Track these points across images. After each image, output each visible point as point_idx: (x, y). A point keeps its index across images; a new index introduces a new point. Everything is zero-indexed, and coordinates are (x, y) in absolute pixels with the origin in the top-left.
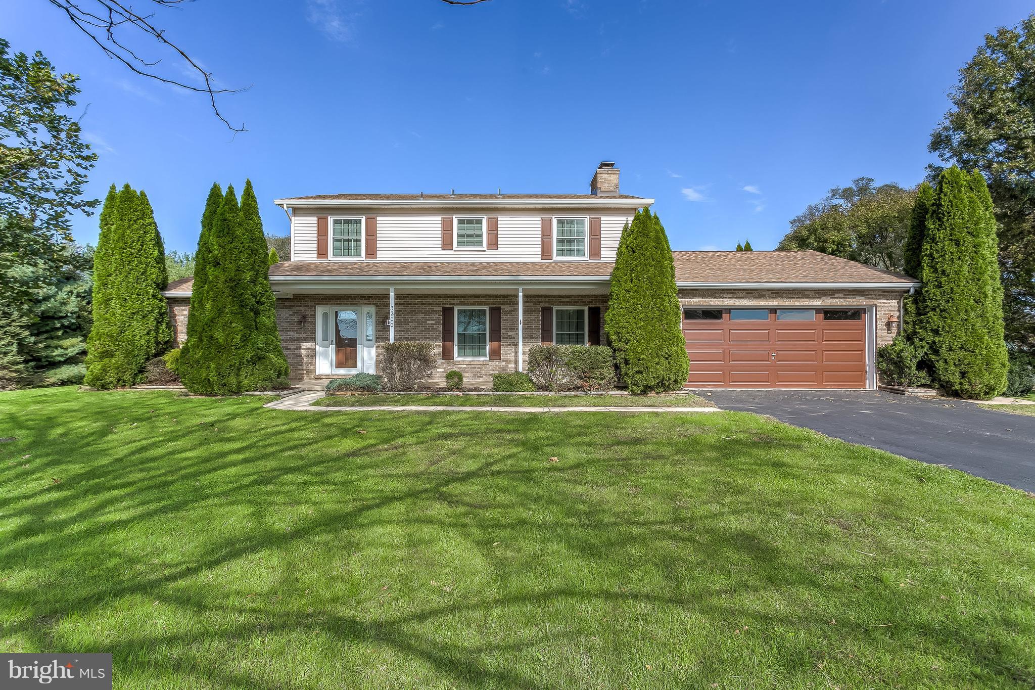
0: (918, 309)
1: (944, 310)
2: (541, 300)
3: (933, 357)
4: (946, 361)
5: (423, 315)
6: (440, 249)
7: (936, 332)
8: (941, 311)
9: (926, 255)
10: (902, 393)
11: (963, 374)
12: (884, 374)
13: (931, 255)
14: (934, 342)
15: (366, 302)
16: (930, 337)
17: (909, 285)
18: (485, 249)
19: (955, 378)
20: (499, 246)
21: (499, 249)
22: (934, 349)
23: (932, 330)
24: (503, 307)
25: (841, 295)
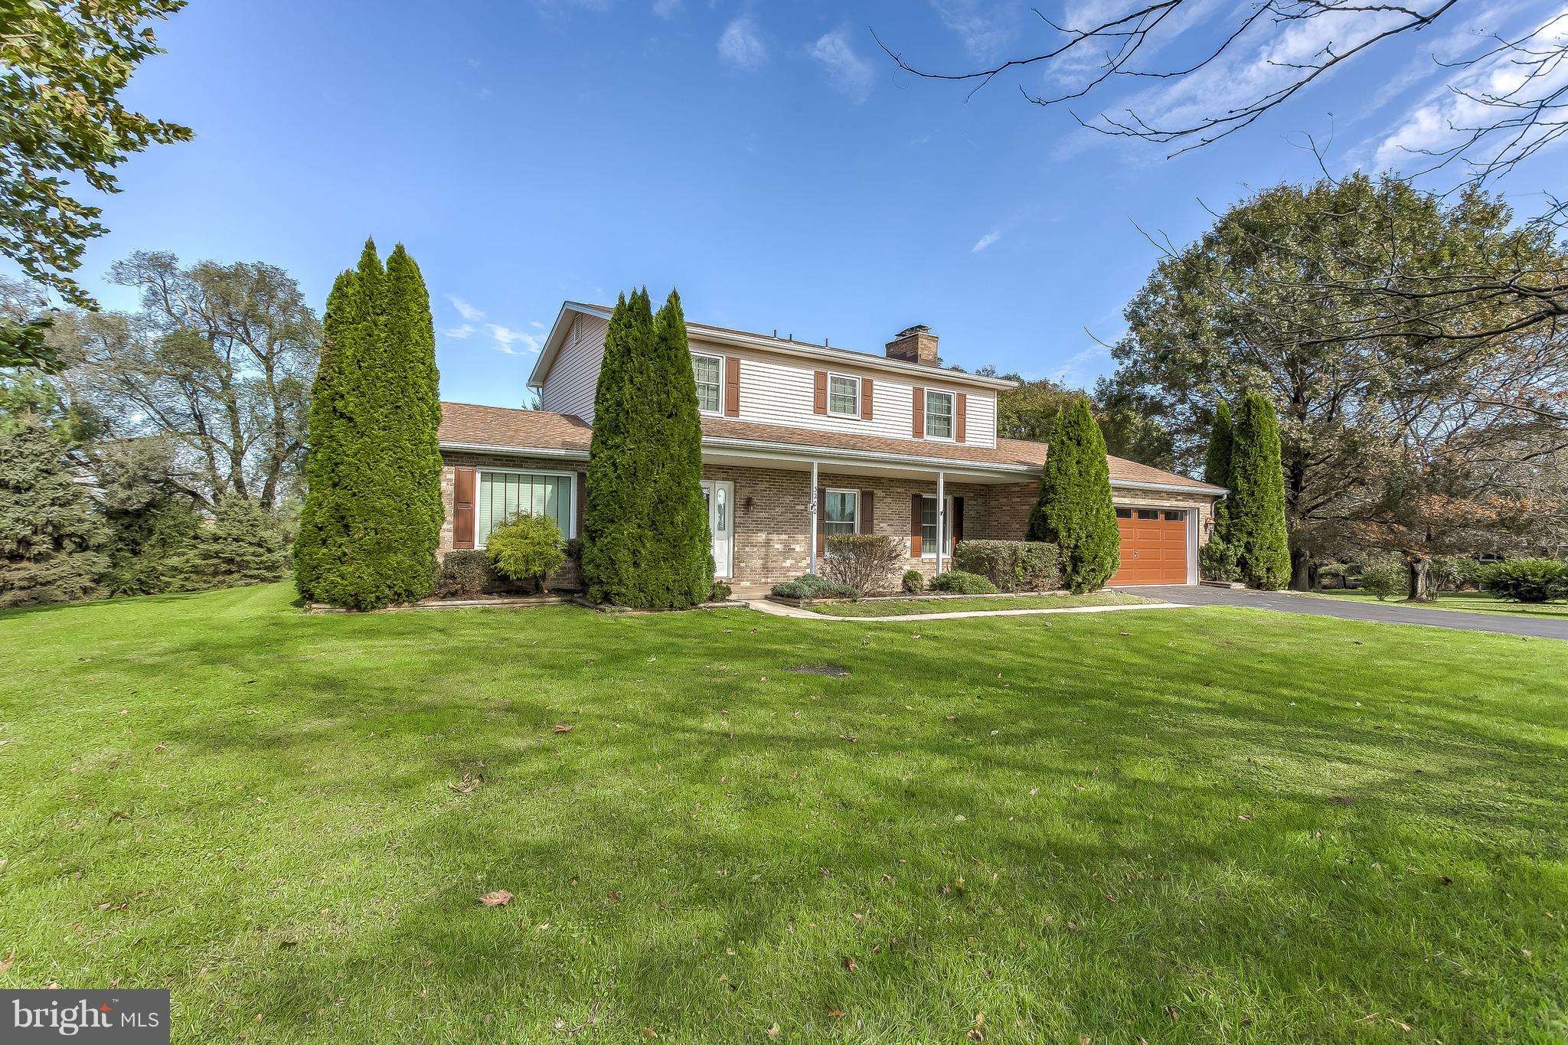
0: (1231, 513)
1: (1256, 515)
2: (912, 485)
3: (1247, 556)
4: (1257, 559)
5: (791, 498)
6: (812, 413)
7: (1250, 534)
8: (1253, 516)
9: (1239, 467)
10: (1228, 587)
11: (1268, 570)
12: (1204, 570)
13: (1244, 468)
14: (1248, 543)
15: (724, 475)
16: (1245, 539)
17: (1223, 492)
18: (860, 418)
19: (1262, 573)
20: (874, 416)
21: (874, 420)
22: (1249, 548)
23: (1247, 533)
24: (876, 491)
25: (1181, 498)
